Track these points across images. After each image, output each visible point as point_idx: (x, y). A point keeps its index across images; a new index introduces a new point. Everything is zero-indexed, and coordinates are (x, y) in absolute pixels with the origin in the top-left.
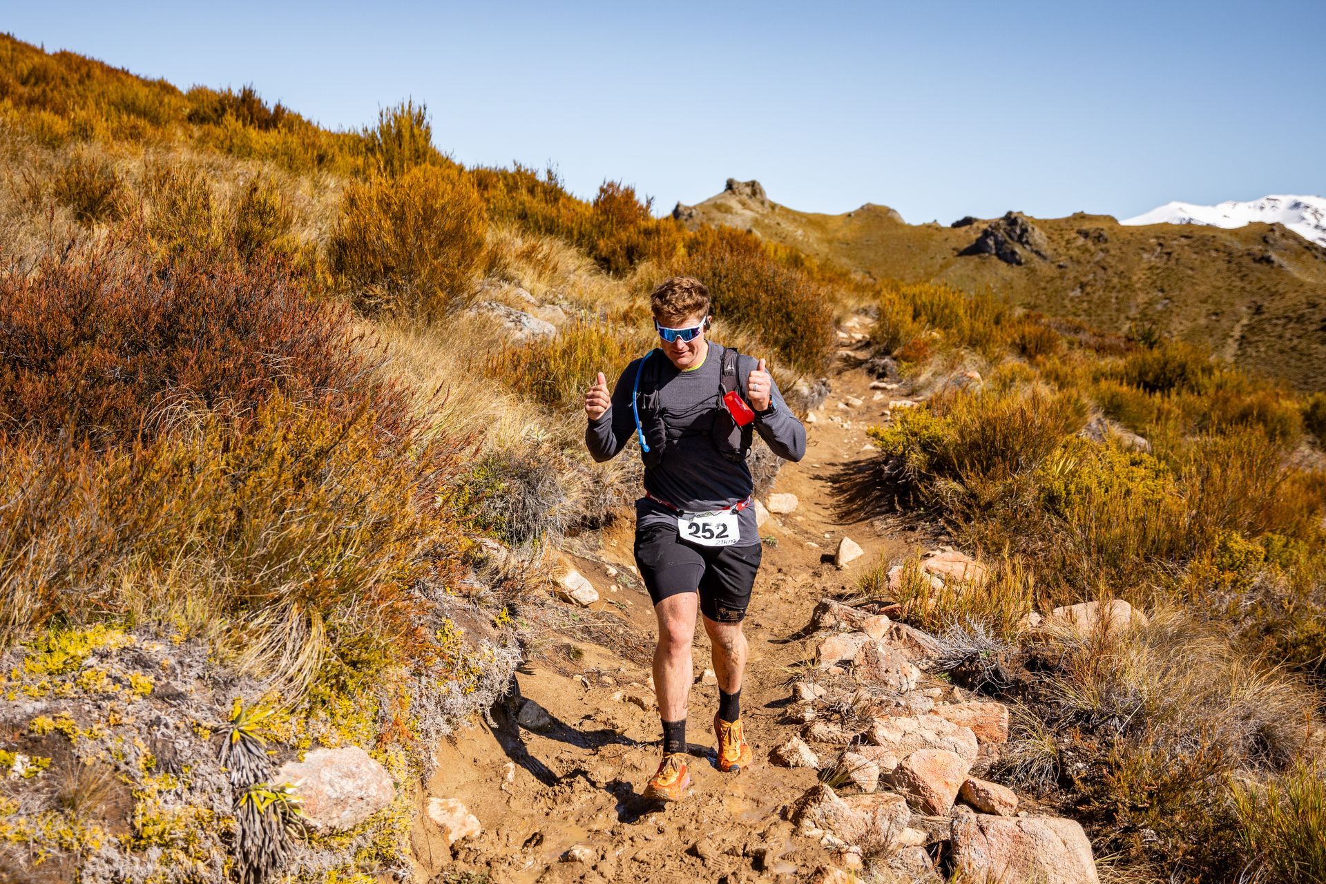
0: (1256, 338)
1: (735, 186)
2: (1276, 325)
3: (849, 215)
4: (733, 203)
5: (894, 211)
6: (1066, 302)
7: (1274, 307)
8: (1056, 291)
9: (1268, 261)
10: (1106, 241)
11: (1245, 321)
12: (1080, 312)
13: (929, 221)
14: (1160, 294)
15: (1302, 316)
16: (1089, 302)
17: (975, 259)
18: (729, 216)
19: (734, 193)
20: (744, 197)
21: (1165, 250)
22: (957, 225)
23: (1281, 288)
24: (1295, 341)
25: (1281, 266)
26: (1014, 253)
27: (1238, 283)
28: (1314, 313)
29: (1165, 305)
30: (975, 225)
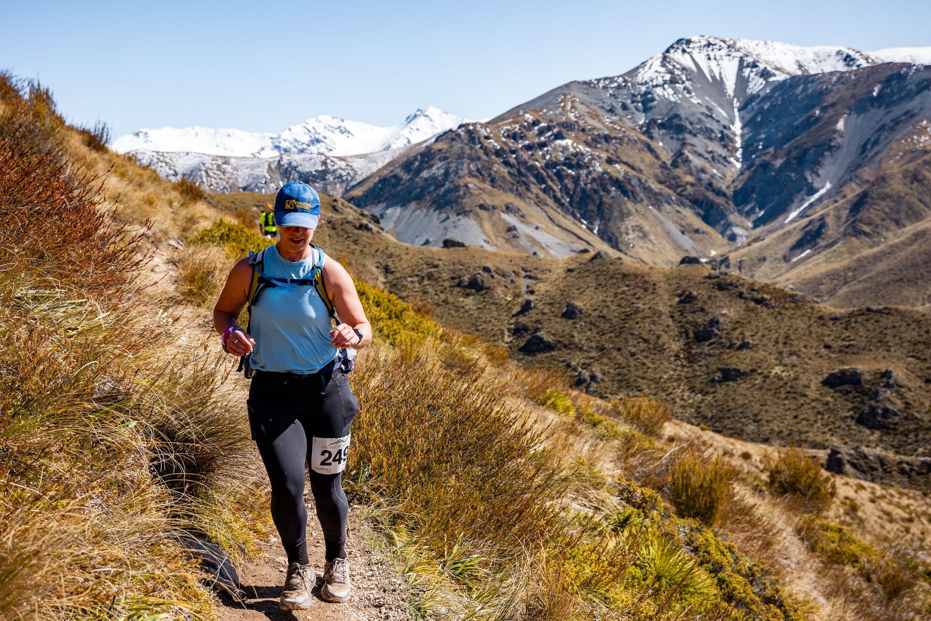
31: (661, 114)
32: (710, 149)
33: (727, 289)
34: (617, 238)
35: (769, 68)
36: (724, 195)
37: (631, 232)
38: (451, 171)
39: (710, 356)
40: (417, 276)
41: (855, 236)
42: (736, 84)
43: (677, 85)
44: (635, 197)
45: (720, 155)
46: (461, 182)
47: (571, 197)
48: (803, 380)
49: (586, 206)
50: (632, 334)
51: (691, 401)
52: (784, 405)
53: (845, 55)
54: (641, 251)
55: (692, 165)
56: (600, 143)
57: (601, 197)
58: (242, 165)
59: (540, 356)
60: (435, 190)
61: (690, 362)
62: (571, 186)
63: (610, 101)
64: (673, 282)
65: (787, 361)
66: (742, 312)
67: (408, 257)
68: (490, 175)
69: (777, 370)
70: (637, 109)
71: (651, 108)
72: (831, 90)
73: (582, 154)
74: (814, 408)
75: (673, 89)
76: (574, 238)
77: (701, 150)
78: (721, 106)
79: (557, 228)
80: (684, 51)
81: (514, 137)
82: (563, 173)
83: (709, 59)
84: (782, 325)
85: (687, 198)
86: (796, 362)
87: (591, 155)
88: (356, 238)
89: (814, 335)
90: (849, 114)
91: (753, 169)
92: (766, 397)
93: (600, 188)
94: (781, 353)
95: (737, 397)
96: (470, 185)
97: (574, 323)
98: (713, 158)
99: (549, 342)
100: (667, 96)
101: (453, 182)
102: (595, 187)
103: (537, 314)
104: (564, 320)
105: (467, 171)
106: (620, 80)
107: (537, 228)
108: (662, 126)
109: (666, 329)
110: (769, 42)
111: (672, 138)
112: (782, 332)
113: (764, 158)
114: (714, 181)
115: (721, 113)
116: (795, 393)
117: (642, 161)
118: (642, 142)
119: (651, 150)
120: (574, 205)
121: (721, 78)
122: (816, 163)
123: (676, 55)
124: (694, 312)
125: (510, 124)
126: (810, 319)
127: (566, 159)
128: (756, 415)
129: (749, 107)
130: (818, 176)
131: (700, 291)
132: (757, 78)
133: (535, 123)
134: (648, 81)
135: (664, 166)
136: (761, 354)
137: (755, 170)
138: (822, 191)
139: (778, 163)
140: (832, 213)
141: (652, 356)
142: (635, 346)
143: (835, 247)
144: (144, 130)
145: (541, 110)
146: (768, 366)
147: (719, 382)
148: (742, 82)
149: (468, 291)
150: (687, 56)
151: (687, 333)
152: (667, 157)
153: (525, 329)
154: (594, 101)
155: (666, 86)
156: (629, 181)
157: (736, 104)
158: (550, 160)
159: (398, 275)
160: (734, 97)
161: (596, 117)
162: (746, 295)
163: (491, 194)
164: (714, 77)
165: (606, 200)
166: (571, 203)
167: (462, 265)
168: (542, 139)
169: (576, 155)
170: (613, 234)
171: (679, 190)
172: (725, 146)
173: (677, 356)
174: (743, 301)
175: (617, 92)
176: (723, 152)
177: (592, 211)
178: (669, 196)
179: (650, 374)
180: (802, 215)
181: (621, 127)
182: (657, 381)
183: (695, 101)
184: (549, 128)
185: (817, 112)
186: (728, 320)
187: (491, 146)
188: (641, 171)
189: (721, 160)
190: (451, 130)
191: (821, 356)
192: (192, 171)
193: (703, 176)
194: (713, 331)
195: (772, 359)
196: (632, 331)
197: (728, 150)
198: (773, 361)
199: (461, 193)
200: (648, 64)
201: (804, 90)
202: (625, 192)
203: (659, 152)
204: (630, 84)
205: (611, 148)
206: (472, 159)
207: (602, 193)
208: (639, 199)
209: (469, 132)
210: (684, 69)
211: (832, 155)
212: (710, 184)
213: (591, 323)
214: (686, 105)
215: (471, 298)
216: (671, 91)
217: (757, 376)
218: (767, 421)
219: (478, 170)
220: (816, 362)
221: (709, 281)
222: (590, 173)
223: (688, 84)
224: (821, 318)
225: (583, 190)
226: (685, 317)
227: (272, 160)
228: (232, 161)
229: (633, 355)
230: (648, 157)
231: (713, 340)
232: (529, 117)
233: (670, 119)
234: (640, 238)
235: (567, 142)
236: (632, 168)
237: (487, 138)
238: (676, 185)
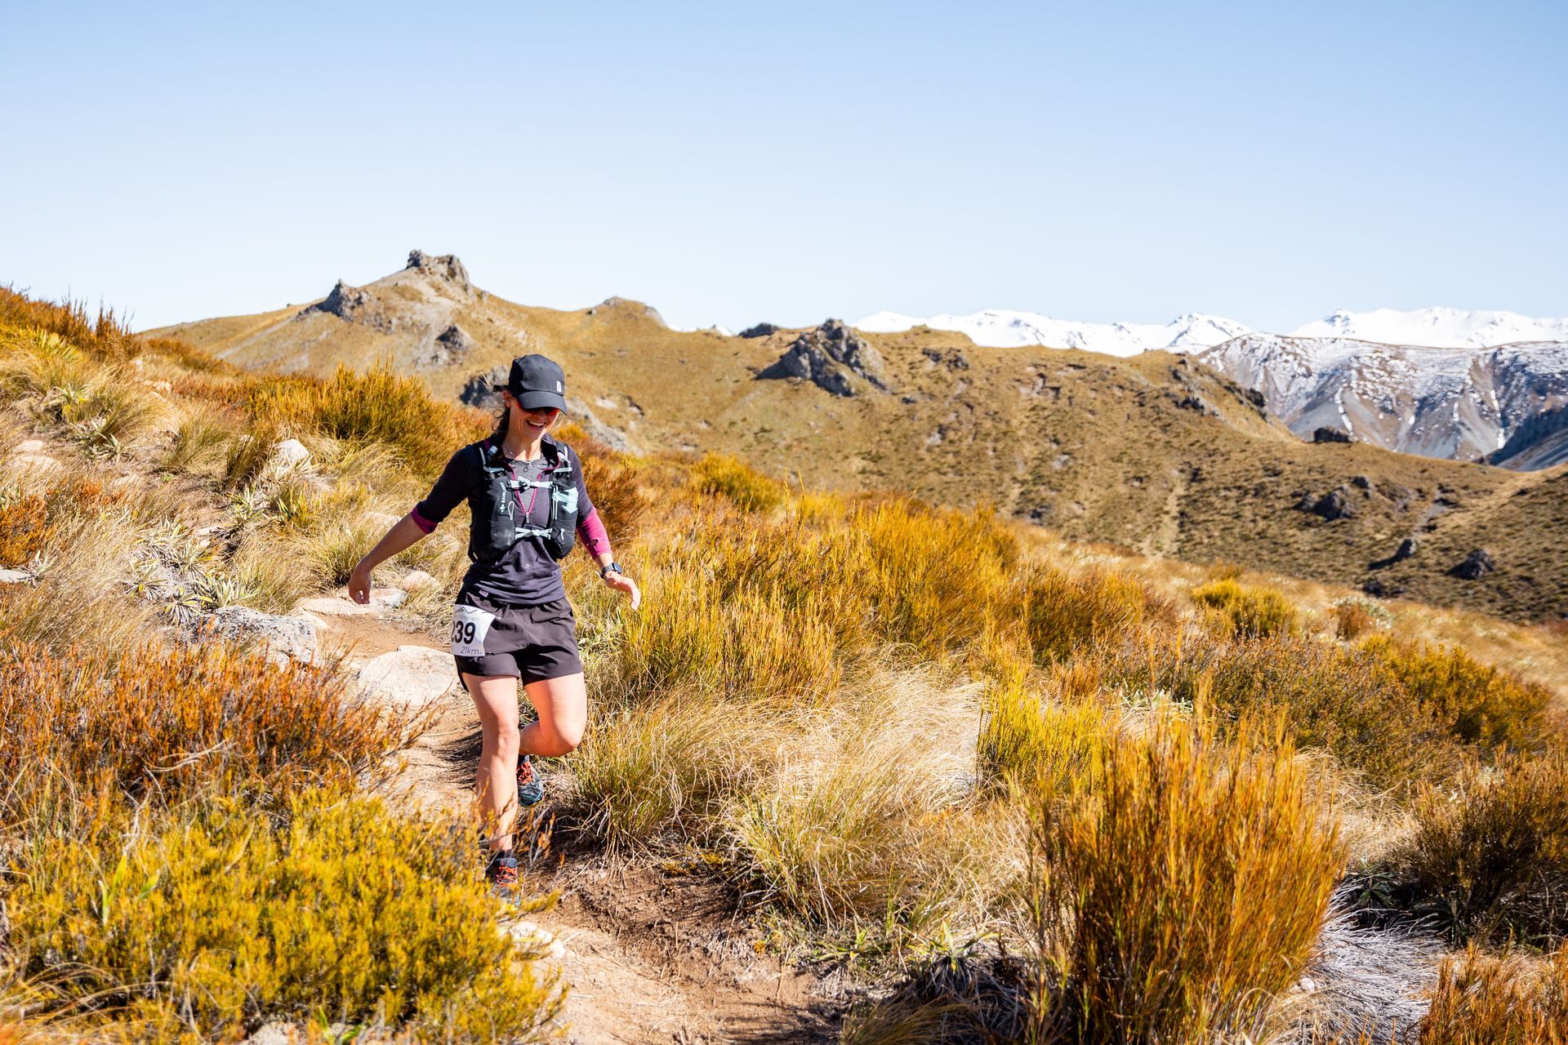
0: (1203, 517)
1: (423, 262)
2: (1226, 498)
3: (590, 313)
4: (421, 284)
5: (653, 309)
6: (922, 452)
7: (1218, 472)
8: (905, 436)
9: (1196, 406)
10: (966, 367)
11: (1180, 491)
12: (945, 469)
13: (707, 327)
14: (1054, 446)
15: (1262, 486)
16: (956, 453)
17: (783, 385)
18: (418, 306)
19: (422, 272)
20: (438, 279)
21: (1048, 384)
22: (749, 334)
23: (1219, 443)
24: (1262, 524)
25: (1213, 414)
26: (839, 378)
27: (1160, 435)
28: (1278, 485)
29: (1065, 463)
30: (776, 335)
40: (1239, 488)
58: (1427, 361)
67: (1242, 456)
88: (1169, 421)
97: (1466, 587)
103: (1411, 567)
104: (1451, 579)
149: (1312, 518)
159: (1207, 485)
167: (1322, 473)
213: (1499, 588)
215: (1313, 530)
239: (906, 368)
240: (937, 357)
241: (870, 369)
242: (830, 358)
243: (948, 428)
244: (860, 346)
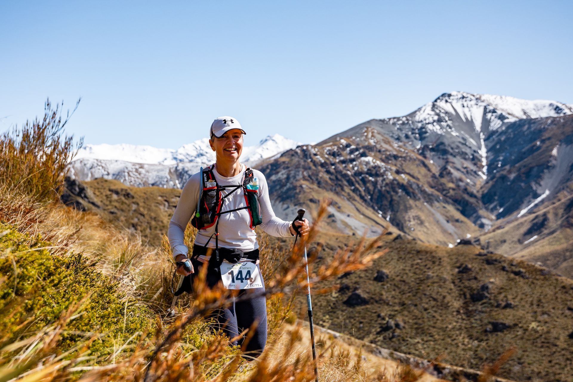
10: (133, 197)
21: (170, 204)
26: (78, 203)
31: (432, 142)
32: (465, 166)
33: (493, 264)
34: (402, 224)
35: (504, 114)
36: (475, 197)
37: (412, 220)
38: (291, 176)
39: (483, 312)
41: (569, 227)
42: (482, 123)
43: (442, 123)
44: (415, 197)
45: (472, 170)
46: (298, 184)
47: (372, 196)
48: (554, 333)
49: (382, 202)
50: (425, 295)
51: (470, 346)
52: (541, 352)
53: (555, 107)
54: (419, 233)
55: (453, 176)
56: (390, 160)
57: (391, 196)
58: (152, 169)
59: (358, 308)
60: (280, 188)
61: (468, 316)
62: (371, 188)
63: (397, 133)
64: (454, 257)
65: (540, 318)
66: (505, 281)
68: (317, 179)
69: (534, 325)
70: (415, 138)
71: (425, 138)
72: (547, 129)
73: (379, 167)
74: (564, 355)
75: (440, 125)
76: (374, 223)
77: (459, 166)
78: (472, 137)
79: (362, 216)
80: (446, 101)
81: (334, 154)
82: (366, 180)
83: (464, 106)
84: (535, 292)
85: (450, 198)
86: (547, 320)
87: (385, 168)
89: (559, 300)
90: (560, 145)
91: (495, 180)
92: (526, 345)
93: (391, 190)
94: (536, 312)
95: (505, 345)
96: (304, 186)
97: (383, 285)
98: (467, 172)
99: (364, 298)
100: (435, 130)
101: (292, 183)
102: (388, 189)
103: (356, 278)
104: (375, 283)
105: (301, 176)
106: (404, 119)
107: (348, 216)
108: (432, 150)
109: (450, 291)
110: (503, 97)
111: (439, 158)
112: (535, 297)
113: (502, 172)
114: (468, 187)
115: (472, 142)
116: (548, 343)
117: (419, 172)
118: (419, 160)
119: (425, 165)
120: (374, 201)
121: (472, 120)
122: (538, 178)
123: (441, 104)
124: (470, 280)
125: (331, 146)
126: (555, 288)
127: (369, 170)
128: (519, 359)
129: (491, 139)
130: (540, 185)
131: (473, 265)
132: (496, 120)
133: (348, 146)
134: (423, 120)
135: (434, 176)
136: (520, 313)
137: (496, 181)
138: (543, 196)
139: (512, 176)
140: (551, 211)
141: (440, 311)
142: (427, 303)
143: (555, 235)
144: (89, 146)
145: (351, 137)
146: (527, 322)
147: (491, 332)
148: (486, 122)
150: (448, 104)
151: (465, 295)
152: (436, 170)
153: (347, 288)
154: (387, 132)
155: (435, 124)
156: (411, 186)
157: (482, 136)
158: (358, 170)
160: (481, 132)
161: (388, 143)
162: (507, 269)
163: (317, 192)
164: (467, 119)
165: (395, 198)
166: (371, 199)
168: (352, 156)
169: (375, 167)
170: (400, 221)
171: (444, 192)
172: (475, 164)
173: (458, 312)
174: (505, 273)
175: (402, 127)
176: (474, 168)
177: (386, 205)
178: (438, 196)
179: (439, 324)
180: (530, 212)
181: (405, 150)
182: (444, 330)
183: (454, 134)
184: (357, 150)
185: (538, 143)
186: (495, 286)
187: (318, 160)
188: (418, 179)
189: (473, 173)
190: (291, 150)
191: (566, 316)
192: (119, 173)
193: (461, 184)
194: (484, 294)
195: (529, 317)
196: (425, 292)
197: (477, 167)
198: (530, 318)
199: (298, 191)
200: (423, 109)
201: (529, 128)
202: (408, 193)
203: (430, 167)
204: (410, 122)
205: (398, 164)
206: (305, 168)
207: (392, 193)
208: (417, 198)
209: (303, 151)
210: (446, 113)
211: (549, 172)
212: (466, 189)
213: (395, 285)
214: (448, 136)
216: (438, 127)
217: (518, 329)
218: (529, 364)
219: (309, 176)
220: (562, 321)
221: (479, 257)
222: (384, 180)
223: (449, 123)
224: (564, 287)
225: (380, 191)
226: (463, 283)
227: (171, 167)
228: (146, 166)
229: (426, 309)
230: (423, 170)
231: (484, 301)
232: (344, 142)
233: (438, 146)
234: (419, 224)
235: (369, 159)
236: (413, 177)
237: (315, 155)
238: (442, 189)
239: (105, 198)
240: (117, 193)
241: (91, 199)
242: (71, 194)
243: (137, 224)
244: (86, 189)
